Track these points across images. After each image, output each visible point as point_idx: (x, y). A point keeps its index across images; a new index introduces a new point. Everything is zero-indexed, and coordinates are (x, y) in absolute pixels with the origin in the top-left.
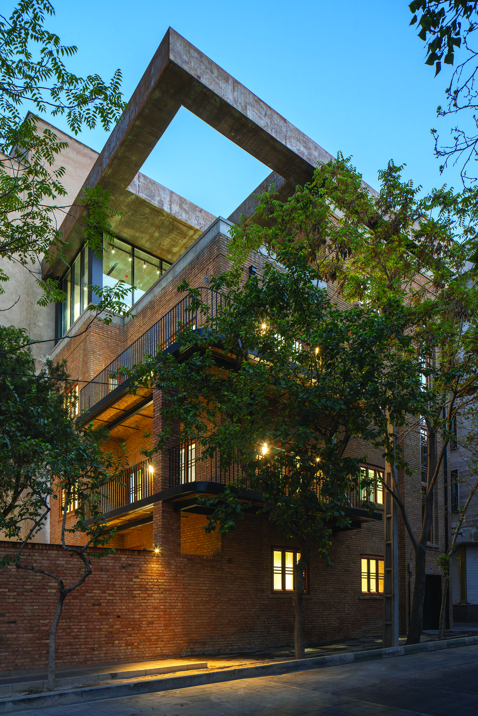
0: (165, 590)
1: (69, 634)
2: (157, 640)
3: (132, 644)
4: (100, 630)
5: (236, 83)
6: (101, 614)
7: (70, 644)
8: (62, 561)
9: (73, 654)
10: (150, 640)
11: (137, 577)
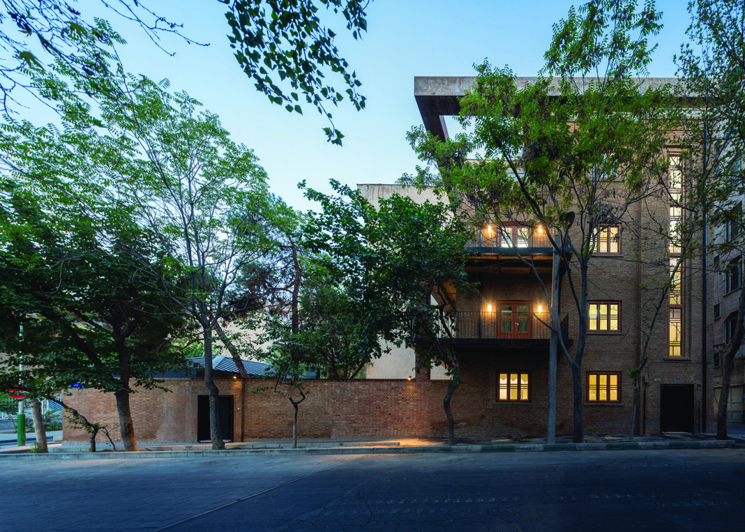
0: (417, 400)
1: (364, 422)
2: (412, 427)
3: (397, 429)
4: (380, 420)
5: (461, 79)
6: (380, 412)
7: (365, 427)
8: (361, 387)
9: (366, 432)
10: (408, 427)
11: (401, 394)
